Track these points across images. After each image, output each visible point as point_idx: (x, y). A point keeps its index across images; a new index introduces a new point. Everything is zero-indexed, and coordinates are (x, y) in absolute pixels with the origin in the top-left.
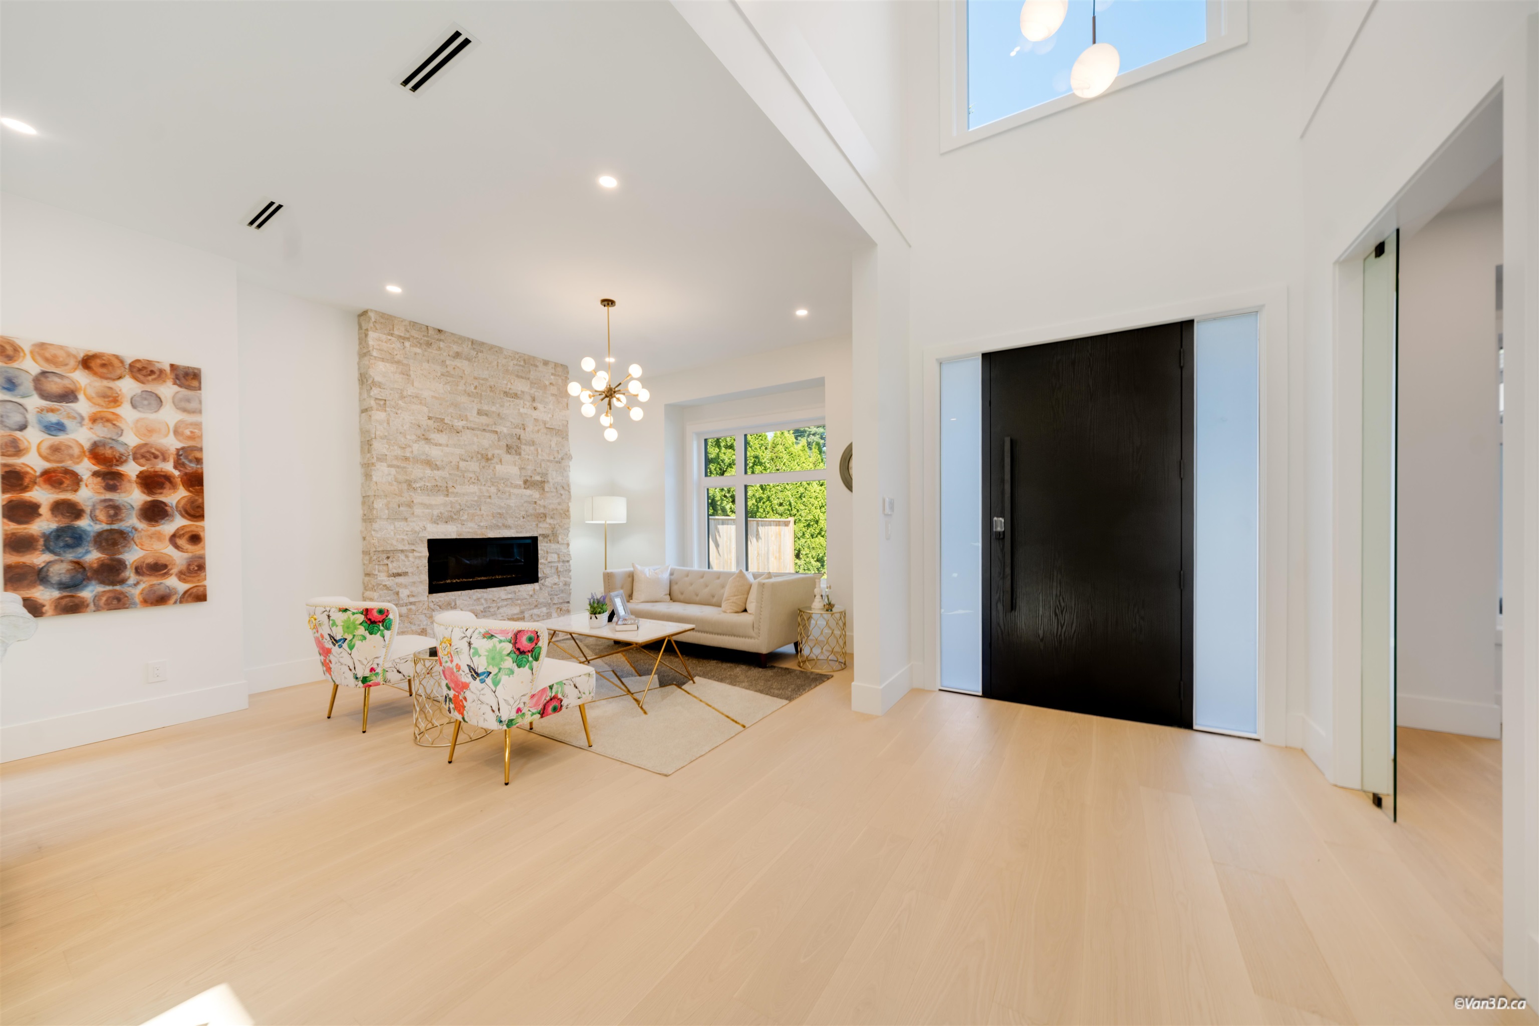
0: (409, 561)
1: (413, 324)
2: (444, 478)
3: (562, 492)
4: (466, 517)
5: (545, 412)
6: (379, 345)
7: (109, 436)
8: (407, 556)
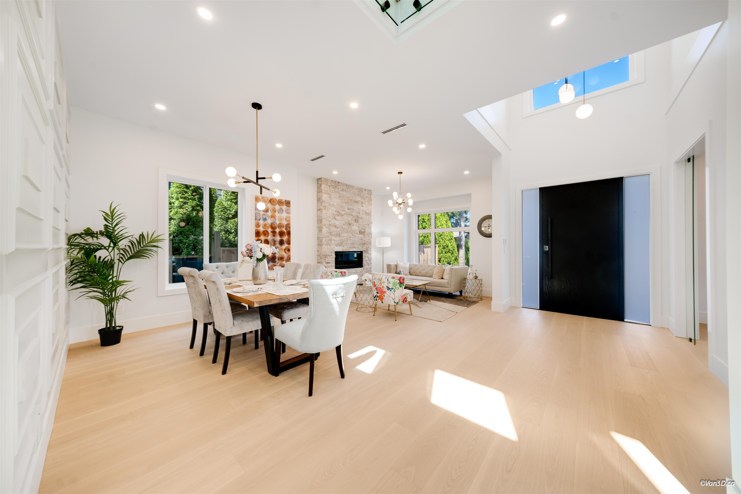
0: (330, 258)
1: (332, 181)
2: (339, 231)
3: (370, 235)
4: (344, 244)
5: (365, 207)
6: (324, 189)
7: (274, 221)
8: (330, 257)
